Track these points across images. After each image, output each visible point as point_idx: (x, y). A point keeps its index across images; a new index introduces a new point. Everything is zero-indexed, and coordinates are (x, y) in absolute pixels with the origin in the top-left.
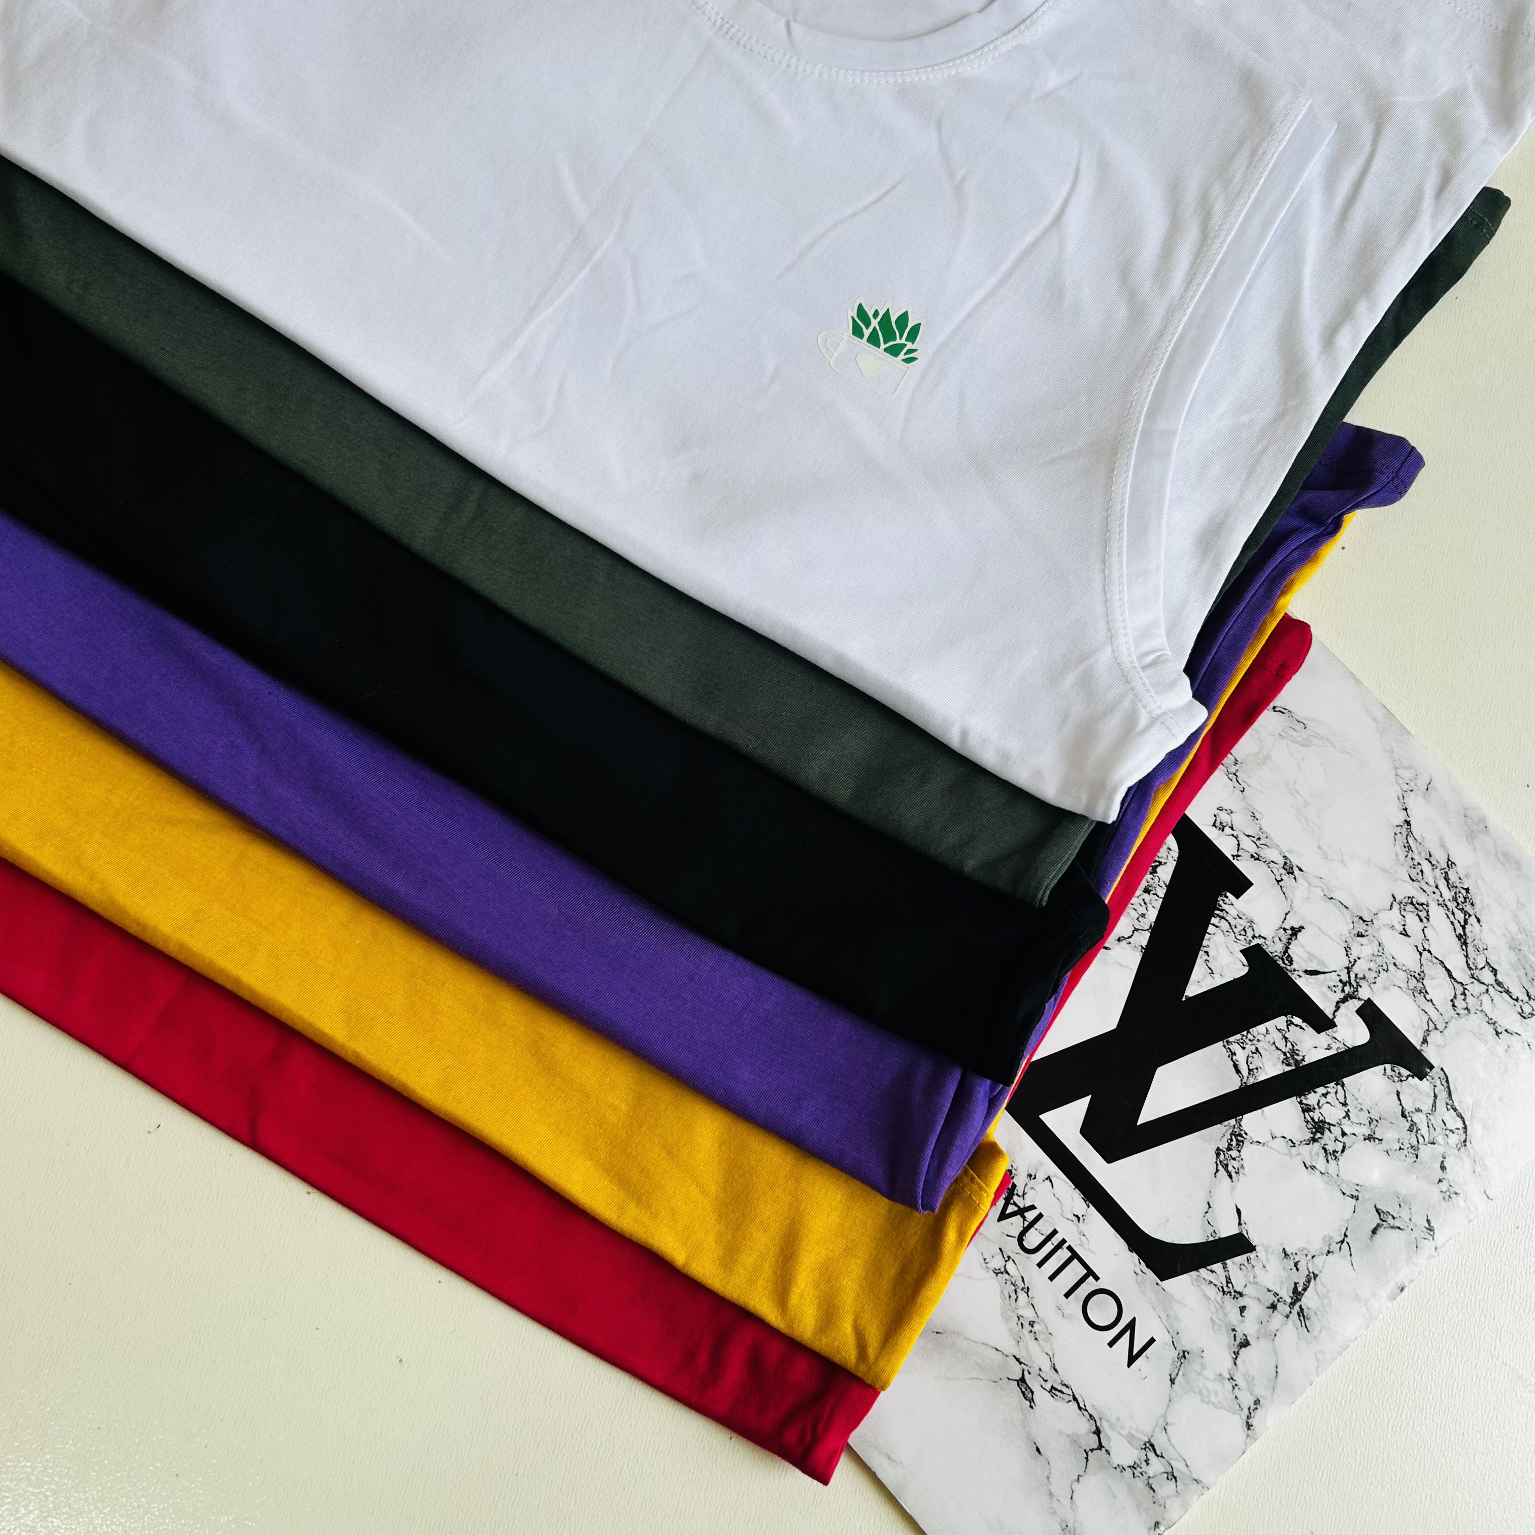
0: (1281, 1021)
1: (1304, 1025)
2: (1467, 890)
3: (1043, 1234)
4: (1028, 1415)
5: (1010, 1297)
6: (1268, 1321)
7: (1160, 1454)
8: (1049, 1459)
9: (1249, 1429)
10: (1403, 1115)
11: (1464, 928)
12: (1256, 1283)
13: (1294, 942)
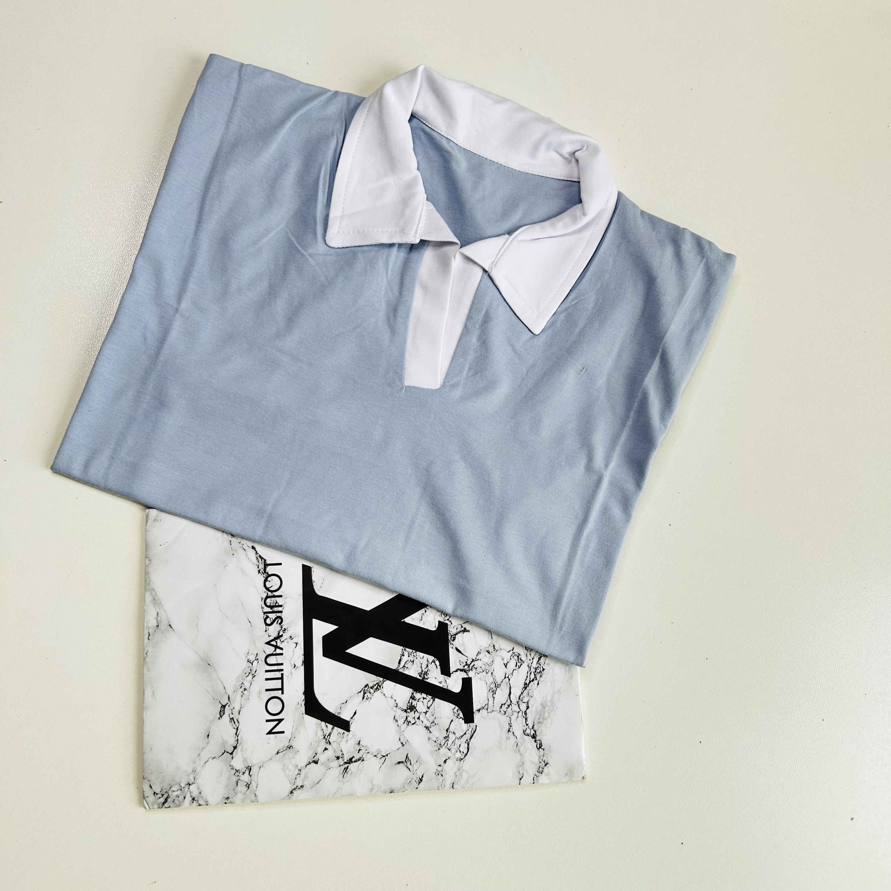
0: (431, 658)
1: (439, 667)
2: (544, 670)
3: (277, 661)
4: (215, 720)
5: (246, 673)
6: (331, 761)
7: (251, 775)
8: (210, 743)
9: (291, 793)
10: (447, 730)
11: (530, 682)
12: (339, 744)
13: (461, 634)
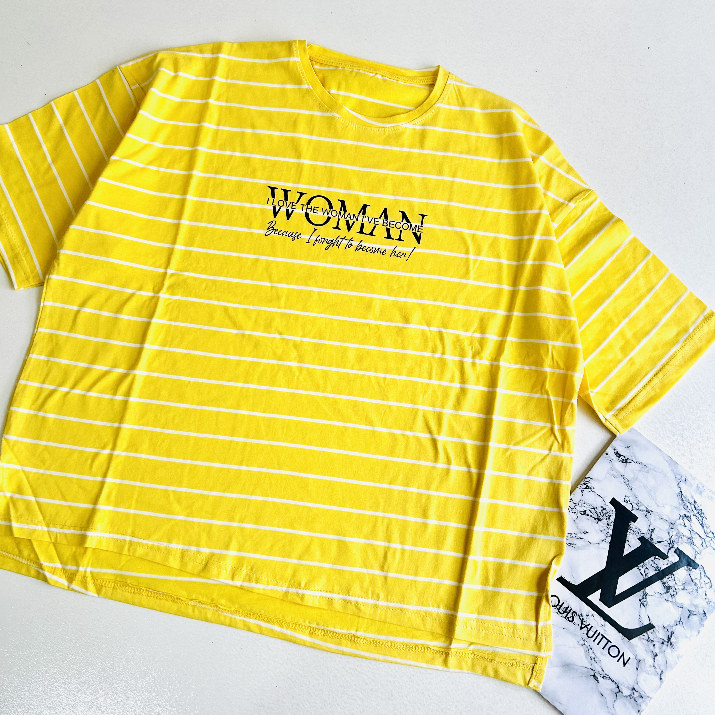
0: (652, 558)
1: (659, 558)
2: (701, 510)
3: (593, 632)
4: (597, 685)
5: (587, 652)
6: (662, 648)
8: (606, 697)
9: (661, 680)
10: (692, 581)
11: (702, 521)
12: (657, 637)
13: (653, 534)
